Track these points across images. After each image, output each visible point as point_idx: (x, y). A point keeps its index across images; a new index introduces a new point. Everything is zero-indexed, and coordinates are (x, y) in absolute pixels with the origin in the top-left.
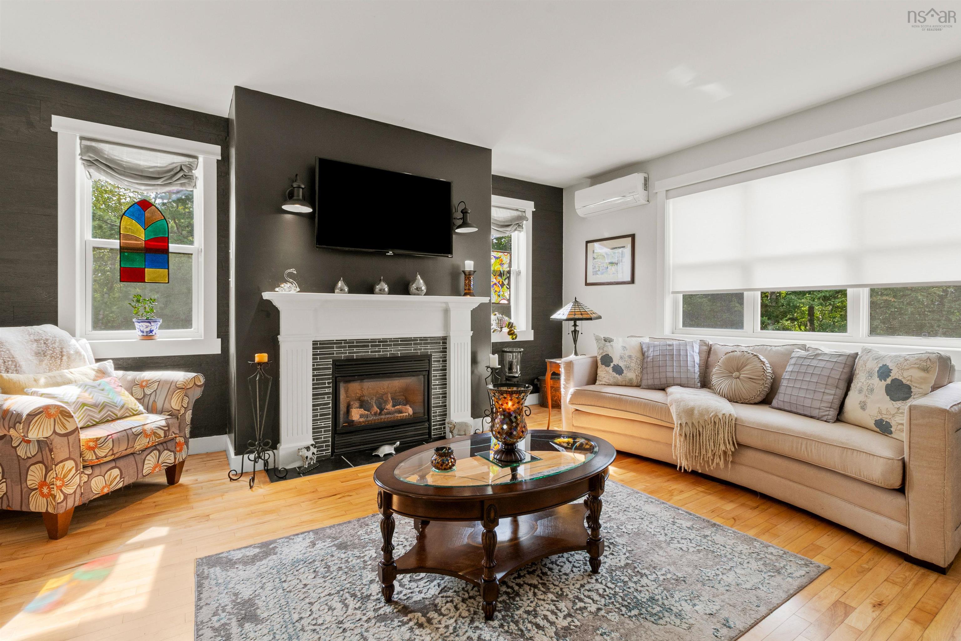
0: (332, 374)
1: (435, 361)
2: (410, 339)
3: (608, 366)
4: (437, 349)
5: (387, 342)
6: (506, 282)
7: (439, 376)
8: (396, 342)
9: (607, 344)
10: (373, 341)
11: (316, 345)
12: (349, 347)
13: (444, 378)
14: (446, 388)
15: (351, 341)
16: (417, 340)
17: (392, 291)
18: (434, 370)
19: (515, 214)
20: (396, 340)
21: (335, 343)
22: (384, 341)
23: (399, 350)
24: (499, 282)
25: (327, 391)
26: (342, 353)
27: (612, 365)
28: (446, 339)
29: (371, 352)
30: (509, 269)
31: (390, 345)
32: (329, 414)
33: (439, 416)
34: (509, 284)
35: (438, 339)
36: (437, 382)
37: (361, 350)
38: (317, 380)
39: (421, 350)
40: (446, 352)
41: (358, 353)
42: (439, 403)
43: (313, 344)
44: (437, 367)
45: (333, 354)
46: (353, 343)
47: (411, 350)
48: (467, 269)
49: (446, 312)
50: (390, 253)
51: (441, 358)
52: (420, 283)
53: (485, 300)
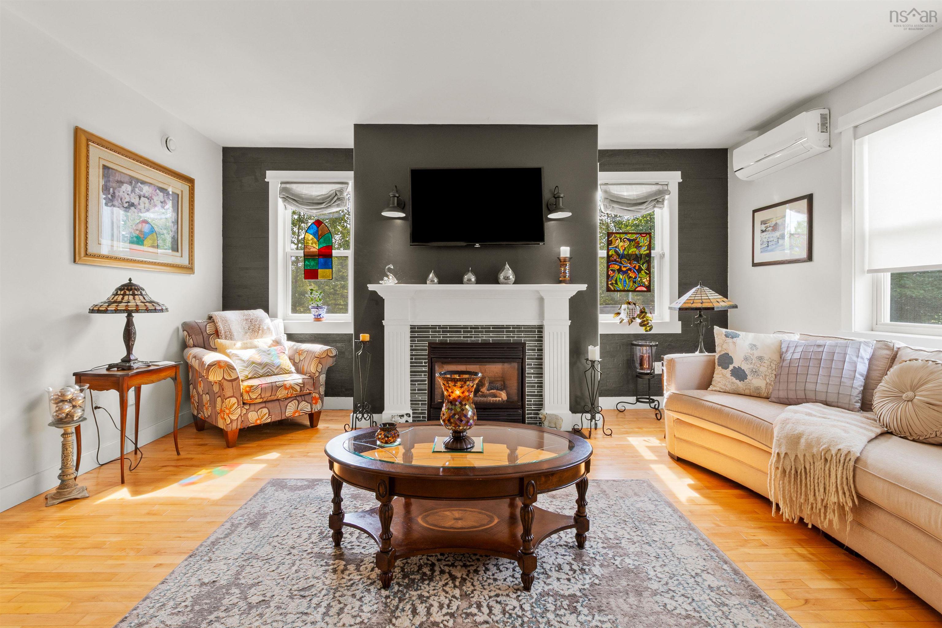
0: (428, 355)
1: (529, 350)
2: (502, 327)
3: (726, 368)
4: (532, 337)
5: (479, 328)
6: (644, 267)
7: (534, 365)
8: (487, 329)
9: (729, 340)
10: (465, 327)
11: (414, 329)
12: (443, 332)
13: (540, 367)
14: (542, 377)
15: (445, 327)
16: (510, 328)
17: (479, 281)
18: (528, 359)
19: (654, 188)
20: (488, 327)
21: (430, 328)
22: (476, 327)
23: (491, 337)
24: (635, 267)
25: (424, 369)
26: (437, 337)
27: (731, 367)
28: (542, 328)
29: (464, 337)
30: (648, 252)
31: (482, 332)
32: (425, 390)
33: (534, 405)
34: (649, 269)
35: (532, 328)
36: (532, 371)
37: (454, 335)
38: (415, 359)
39: (514, 338)
40: (542, 341)
41: (450, 338)
42: (535, 392)
43: (411, 328)
44: (532, 355)
45: (429, 337)
46: (447, 328)
47: (503, 337)
48: (562, 255)
49: (541, 300)
50: (477, 245)
51: (536, 346)
52: (508, 272)
53: (583, 287)
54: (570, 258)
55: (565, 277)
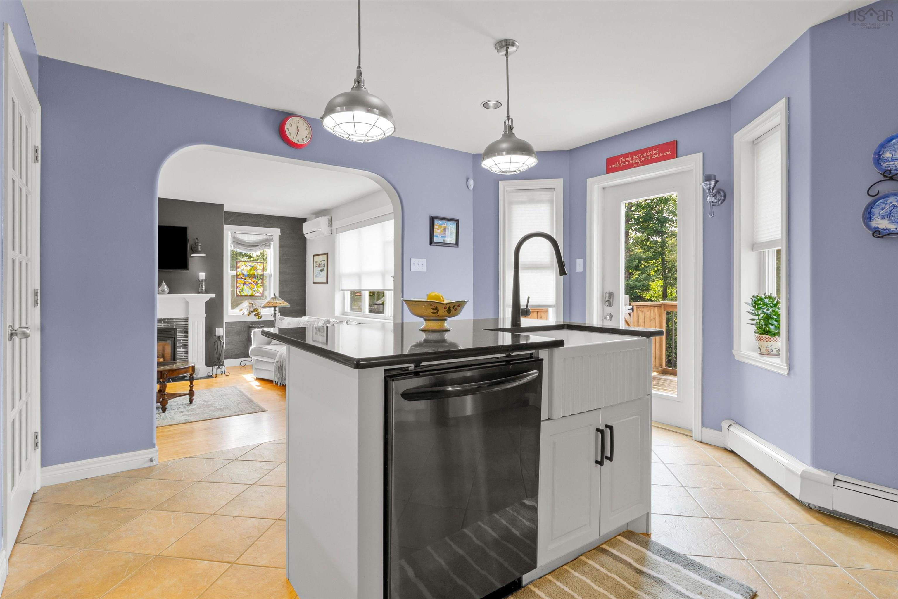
1: (179, 332)
4: (181, 325)
7: (182, 341)
13: (186, 342)
14: (187, 348)
16: (166, 320)
18: (178, 338)
28: (188, 319)
35: (181, 319)
36: (181, 345)
39: (169, 325)
40: (188, 327)
42: (183, 357)
44: (181, 335)
48: (201, 278)
49: (187, 303)
51: (184, 330)
52: (164, 287)
53: (213, 296)
54: (205, 280)
55: (202, 290)
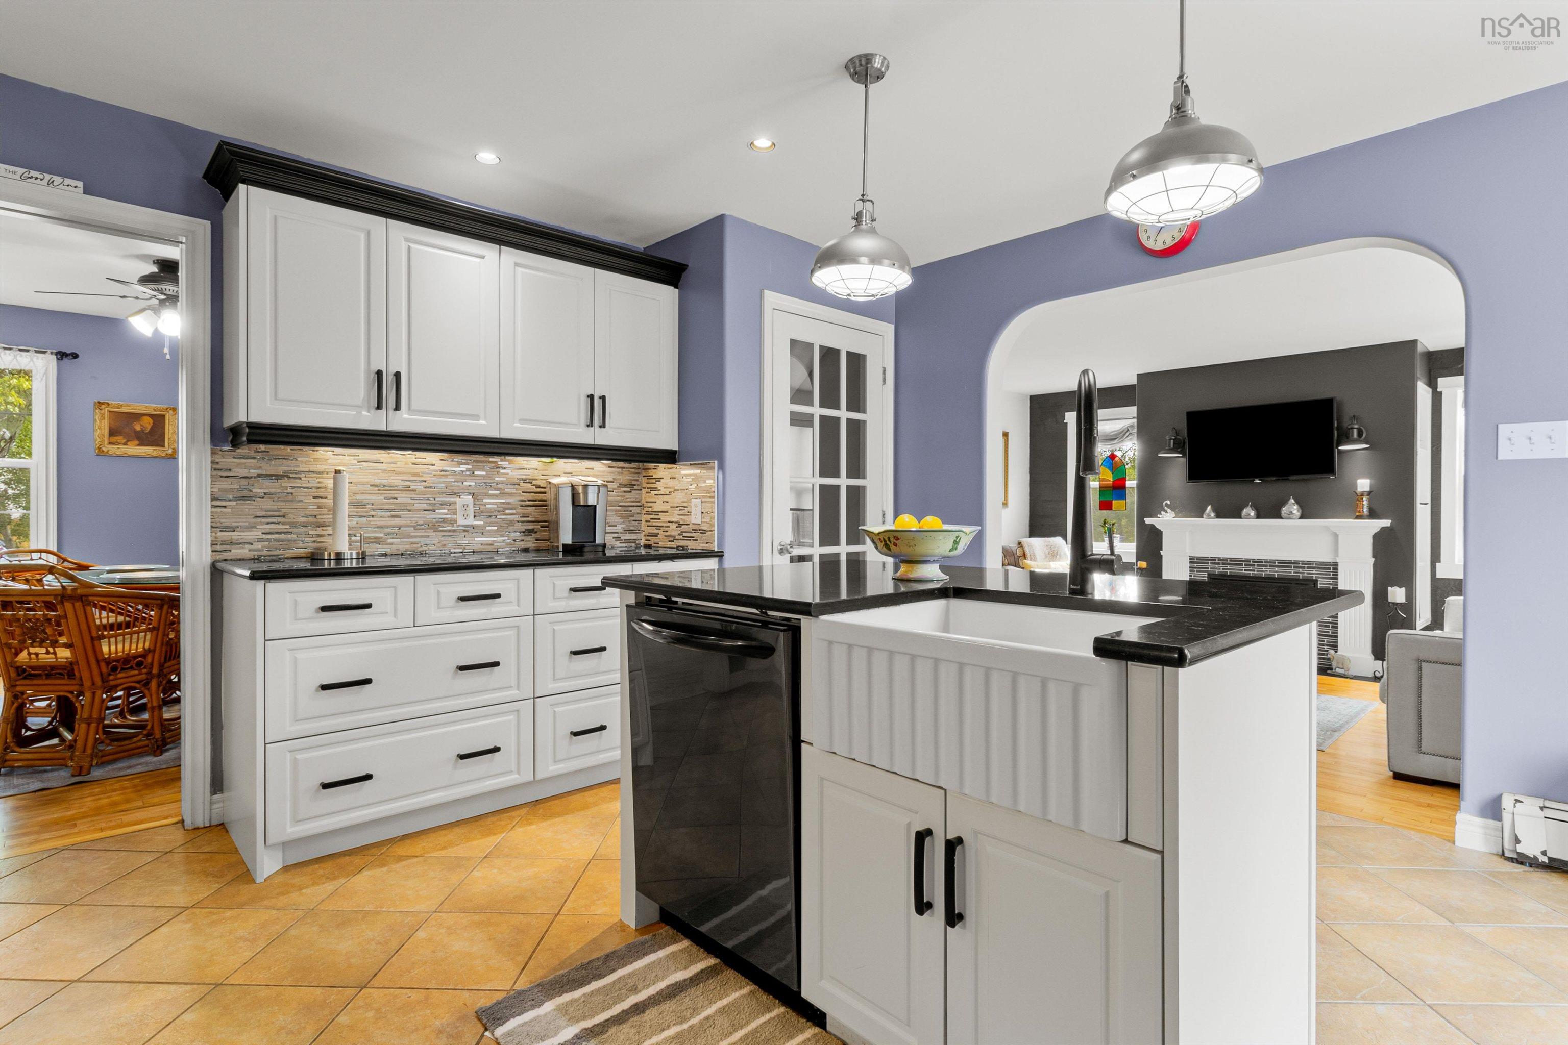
2: (1290, 562)
4: (1326, 574)
5: (1262, 562)
8: (1272, 563)
10: (1247, 561)
11: (1192, 560)
12: (1223, 564)
15: (1225, 559)
16: (1299, 564)
21: (1210, 560)
22: (1259, 561)
23: (1276, 572)
26: (1216, 569)
28: (1337, 565)
29: (1245, 570)
33: (1327, 645)
35: (1326, 565)
37: (1235, 567)
39: (1303, 574)
40: (1337, 579)
41: (1230, 570)
42: (1328, 632)
43: (1190, 559)
45: (1208, 568)
46: (1227, 561)
47: (1291, 573)
48: (1360, 489)
49: (1336, 536)
50: (1257, 481)
52: (1292, 507)
53: (1387, 523)
54: (1370, 492)
55: (1363, 512)
